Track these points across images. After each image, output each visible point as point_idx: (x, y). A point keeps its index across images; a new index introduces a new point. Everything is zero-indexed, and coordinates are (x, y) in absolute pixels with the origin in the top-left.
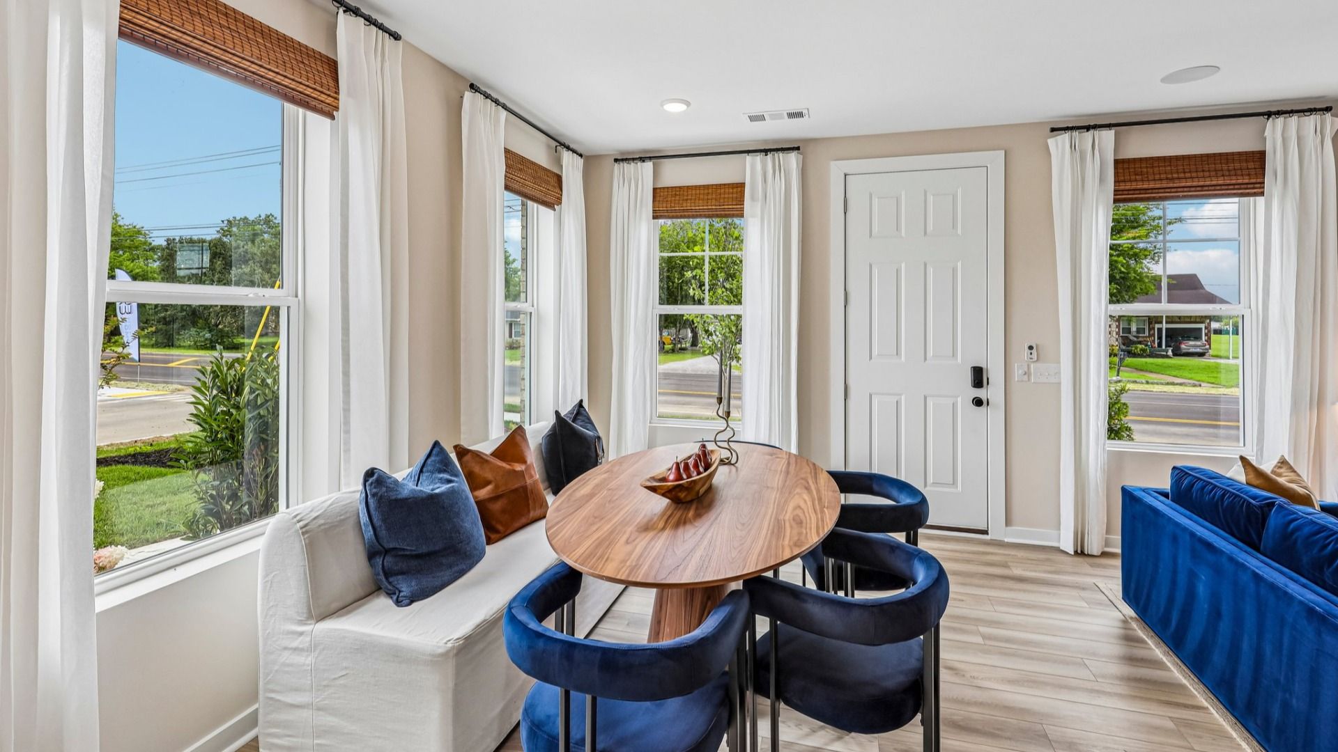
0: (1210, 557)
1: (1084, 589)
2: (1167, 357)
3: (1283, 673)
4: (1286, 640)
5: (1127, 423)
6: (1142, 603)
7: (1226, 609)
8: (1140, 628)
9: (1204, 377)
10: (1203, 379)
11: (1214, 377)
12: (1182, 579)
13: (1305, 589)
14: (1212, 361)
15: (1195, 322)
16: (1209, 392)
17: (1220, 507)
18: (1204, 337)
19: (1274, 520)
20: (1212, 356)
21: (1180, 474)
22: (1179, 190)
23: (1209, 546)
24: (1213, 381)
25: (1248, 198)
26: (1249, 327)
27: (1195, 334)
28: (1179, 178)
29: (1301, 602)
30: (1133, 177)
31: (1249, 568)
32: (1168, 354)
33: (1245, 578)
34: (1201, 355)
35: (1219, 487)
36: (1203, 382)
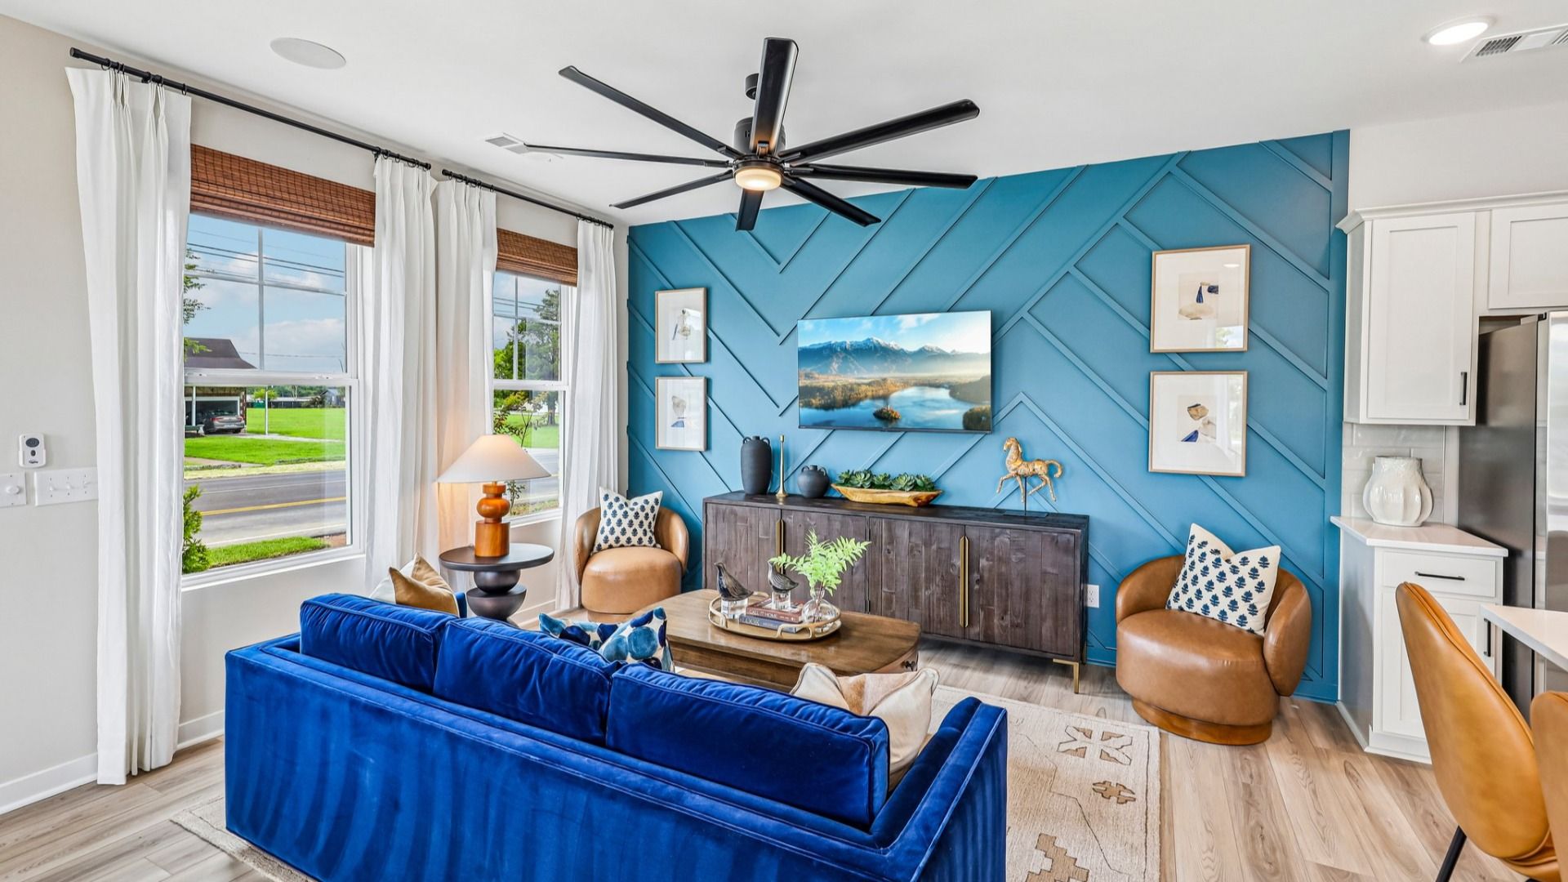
0: (382, 729)
1: (154, 842)
2: (198, 435)
3: (488, 857)
4: (493, 813)
5: (199, 542)
6: (264, 827)
7: (407, 797)
8: (260, 865)
9: (242, 456)
10: (242, 458)
11: (253, 455)
12: (336, 773)
13: (508, 733)
14: (249, 437)
15: (230, 395)
16: (249, 473)
17: (381, 648)
18: (239, 412)
19: (449, 649)
20: (248, 432)
21: (313, 611)
22: (282, 215)
23: (380, 713)
24: (253, 460)
25: (355, 245)
26: (355, 400)
27: (229, 408)
28: (282, 199)
29: (512, 756)
30: (221, 180)
31: (441, 730)
32: (199, 432)
33: (436, 745)
34: (237, 431)
35: (376, 620)
36: (243, 462)
